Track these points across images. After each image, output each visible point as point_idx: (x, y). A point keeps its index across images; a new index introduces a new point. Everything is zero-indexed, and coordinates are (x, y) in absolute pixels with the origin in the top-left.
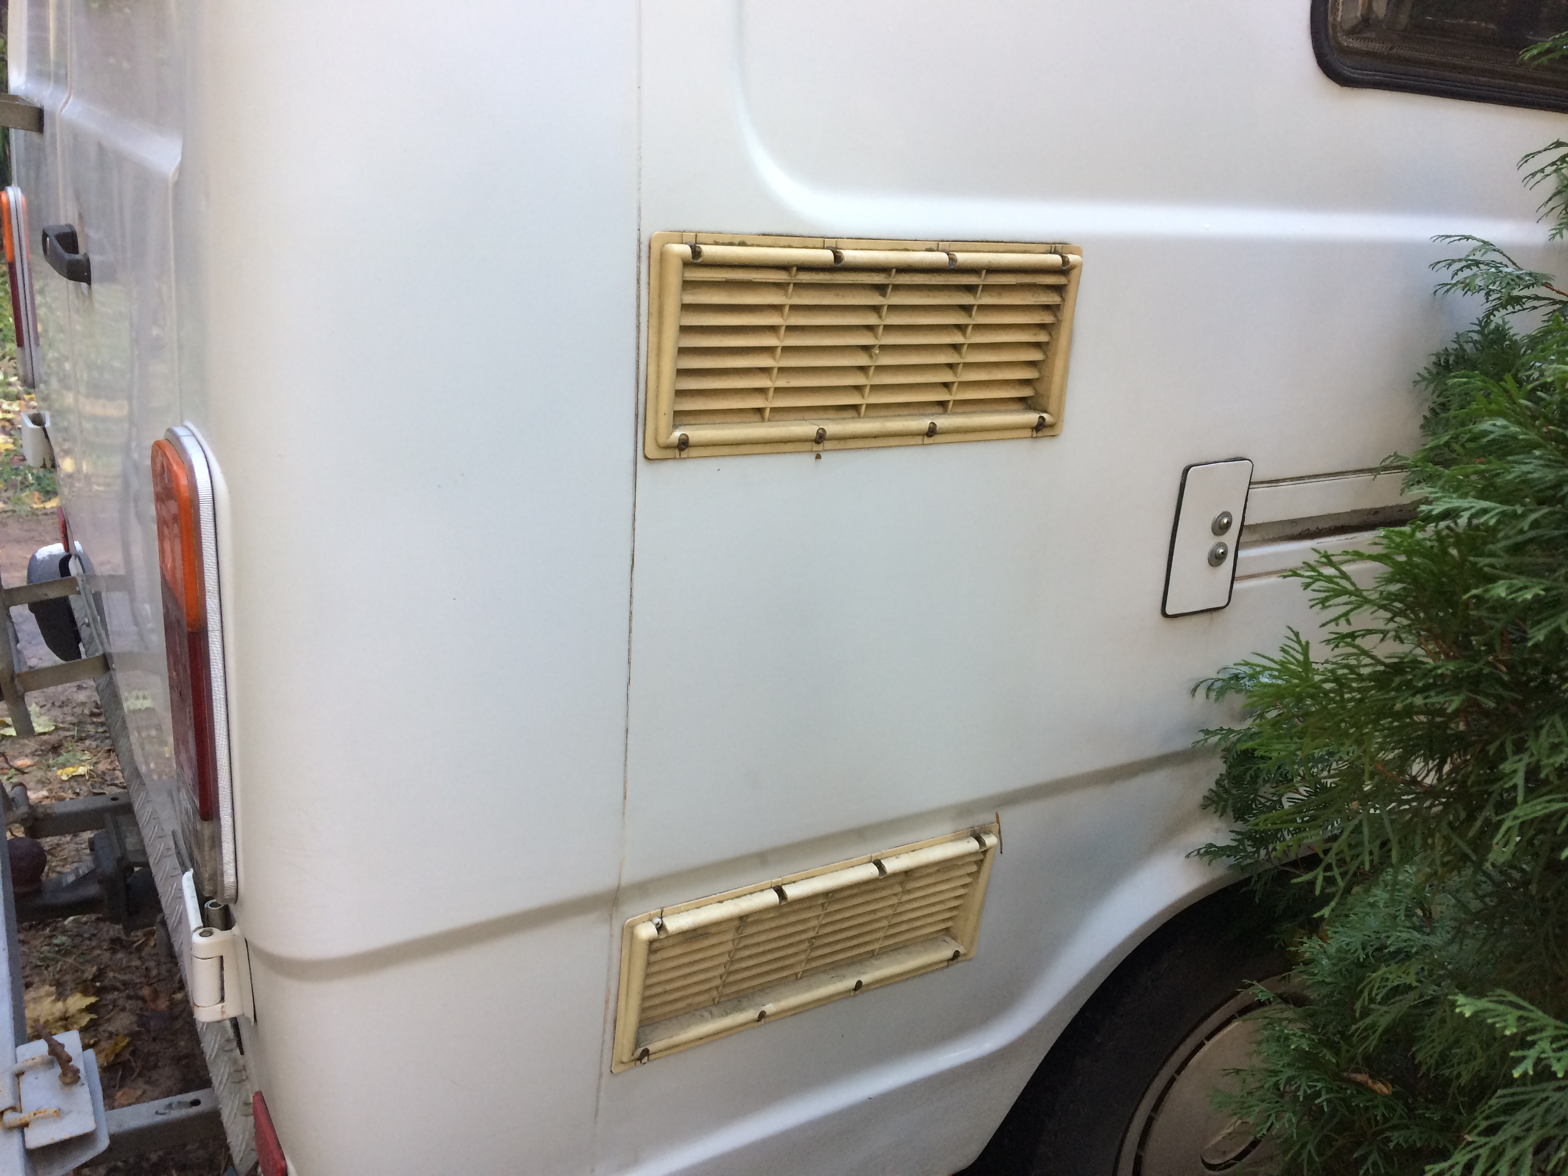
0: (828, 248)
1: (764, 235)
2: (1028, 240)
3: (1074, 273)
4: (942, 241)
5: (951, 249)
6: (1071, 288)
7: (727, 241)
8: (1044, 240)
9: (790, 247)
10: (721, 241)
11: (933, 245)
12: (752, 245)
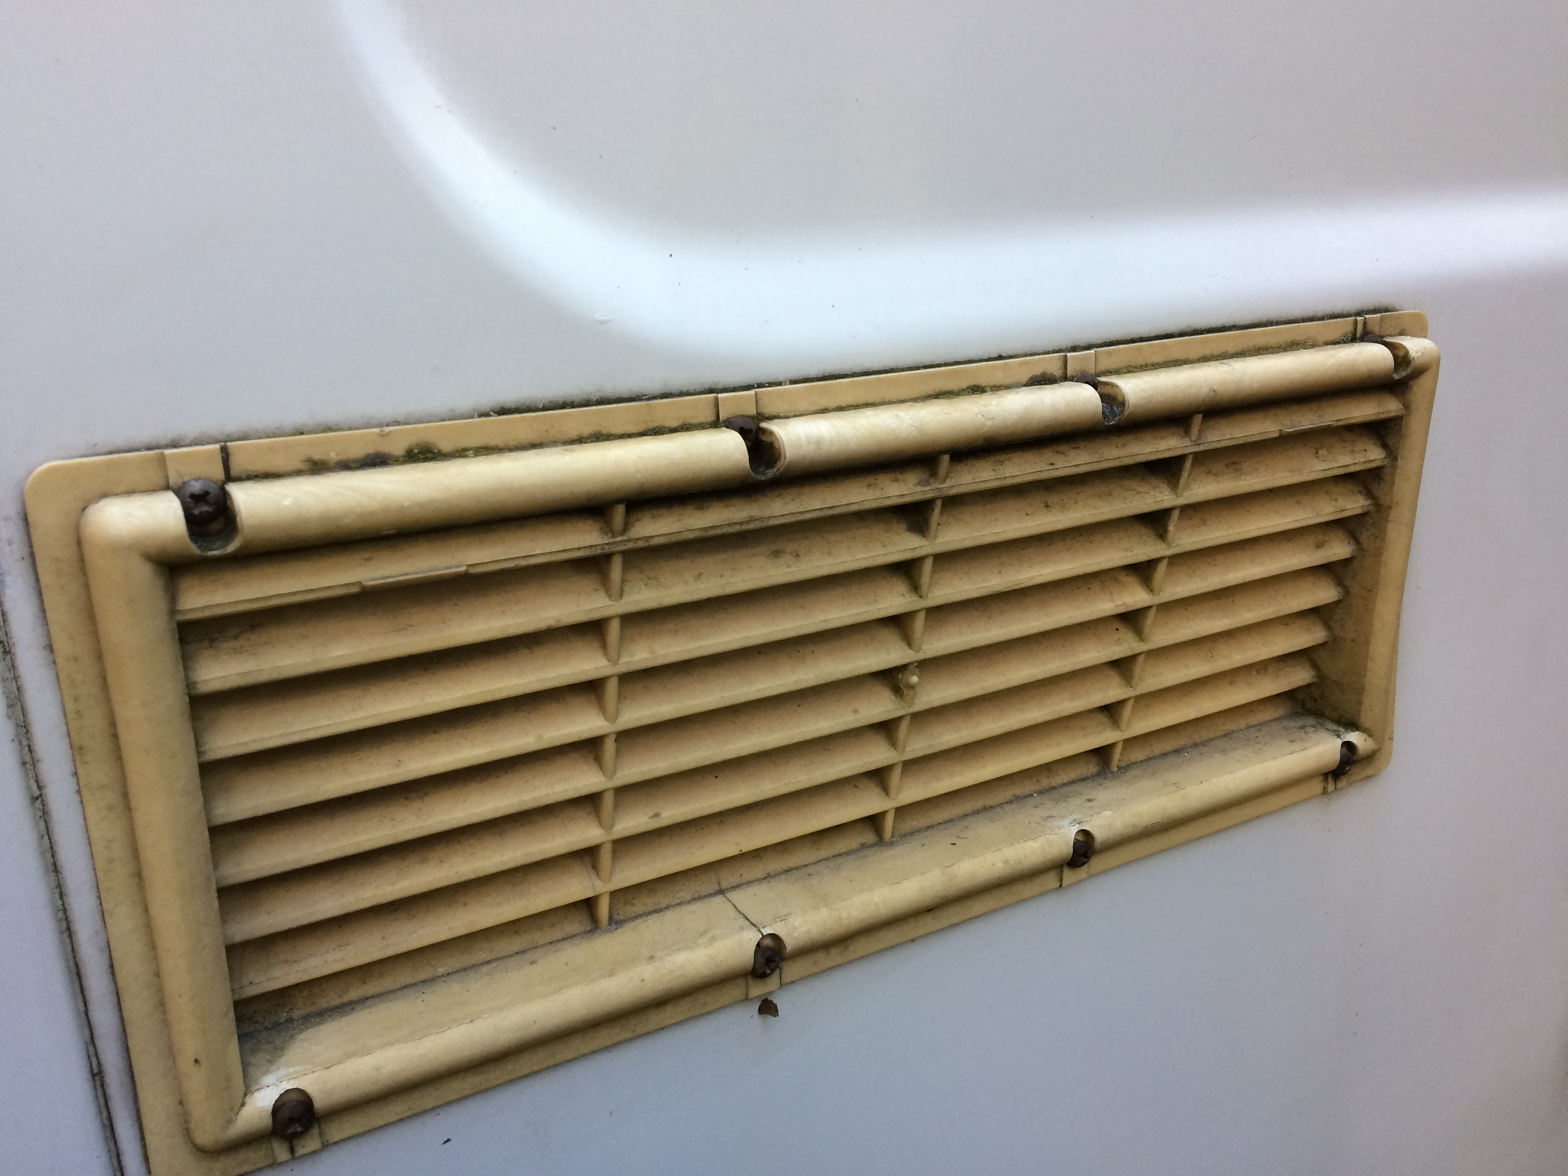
0: (729, 424)
1: (503, 411)
2: (1298, 313)
3: (1420, 387)
4: (1074, 349)
5: (1102, 367)
6: (1414, 424)
7: (357, 452)
8: (1338, 308)
9: (599, 437)
10: (333, 456)
11: (1051, 364)
12: (460, 453)
